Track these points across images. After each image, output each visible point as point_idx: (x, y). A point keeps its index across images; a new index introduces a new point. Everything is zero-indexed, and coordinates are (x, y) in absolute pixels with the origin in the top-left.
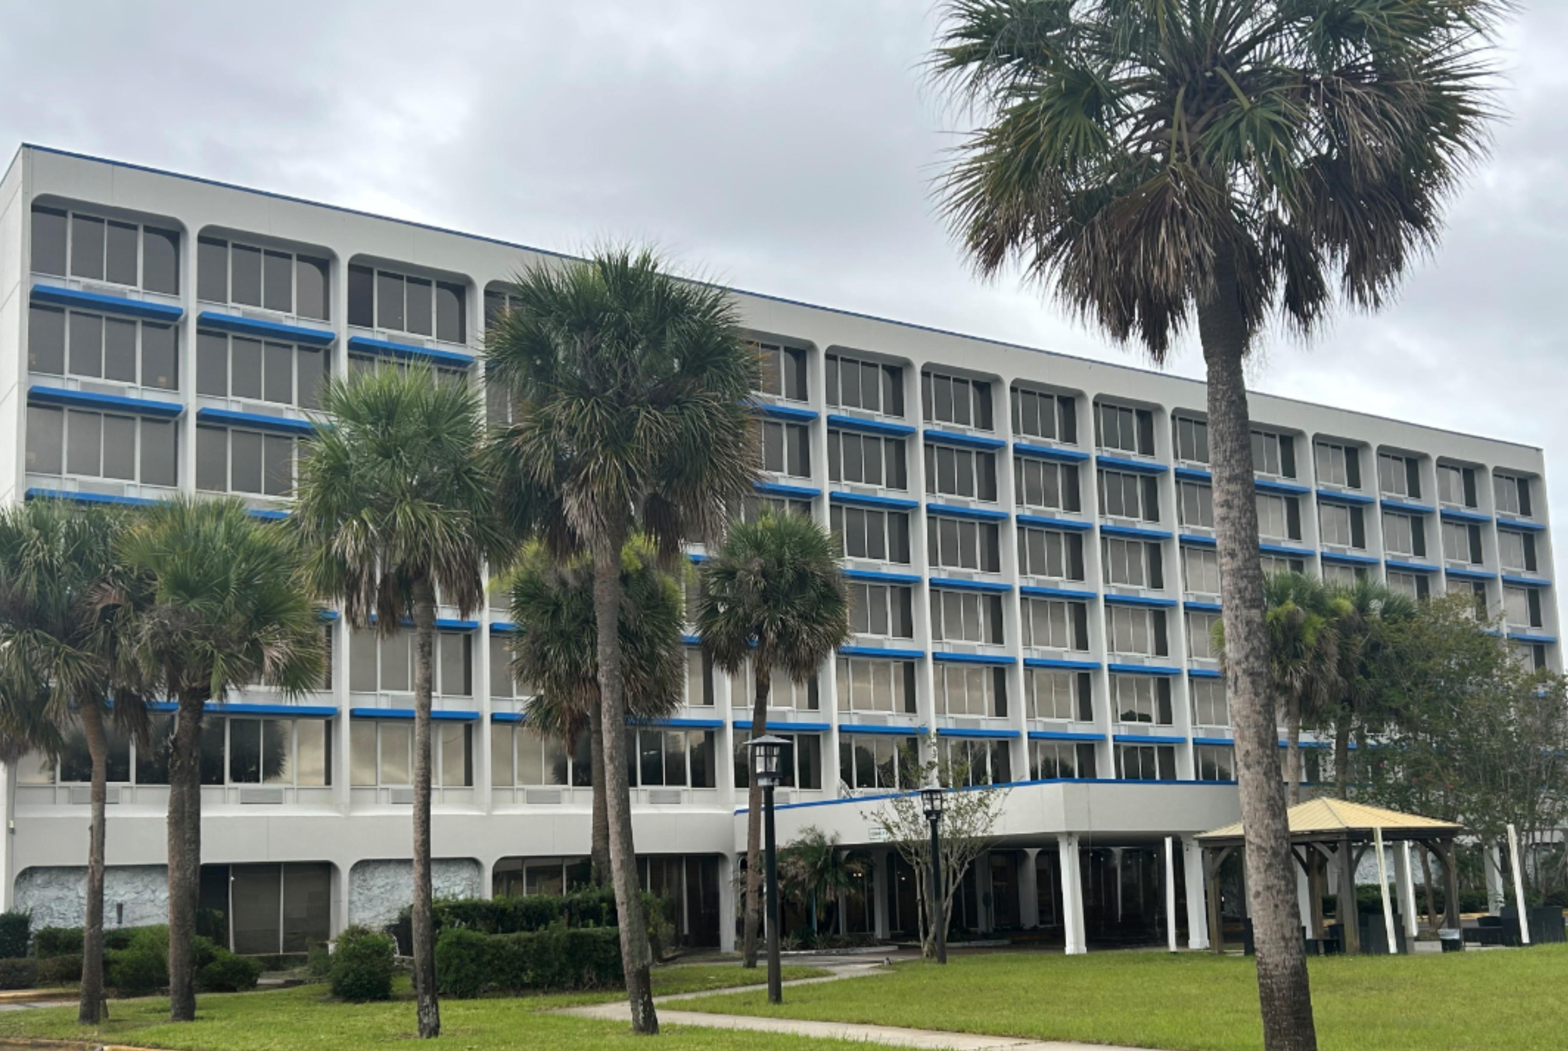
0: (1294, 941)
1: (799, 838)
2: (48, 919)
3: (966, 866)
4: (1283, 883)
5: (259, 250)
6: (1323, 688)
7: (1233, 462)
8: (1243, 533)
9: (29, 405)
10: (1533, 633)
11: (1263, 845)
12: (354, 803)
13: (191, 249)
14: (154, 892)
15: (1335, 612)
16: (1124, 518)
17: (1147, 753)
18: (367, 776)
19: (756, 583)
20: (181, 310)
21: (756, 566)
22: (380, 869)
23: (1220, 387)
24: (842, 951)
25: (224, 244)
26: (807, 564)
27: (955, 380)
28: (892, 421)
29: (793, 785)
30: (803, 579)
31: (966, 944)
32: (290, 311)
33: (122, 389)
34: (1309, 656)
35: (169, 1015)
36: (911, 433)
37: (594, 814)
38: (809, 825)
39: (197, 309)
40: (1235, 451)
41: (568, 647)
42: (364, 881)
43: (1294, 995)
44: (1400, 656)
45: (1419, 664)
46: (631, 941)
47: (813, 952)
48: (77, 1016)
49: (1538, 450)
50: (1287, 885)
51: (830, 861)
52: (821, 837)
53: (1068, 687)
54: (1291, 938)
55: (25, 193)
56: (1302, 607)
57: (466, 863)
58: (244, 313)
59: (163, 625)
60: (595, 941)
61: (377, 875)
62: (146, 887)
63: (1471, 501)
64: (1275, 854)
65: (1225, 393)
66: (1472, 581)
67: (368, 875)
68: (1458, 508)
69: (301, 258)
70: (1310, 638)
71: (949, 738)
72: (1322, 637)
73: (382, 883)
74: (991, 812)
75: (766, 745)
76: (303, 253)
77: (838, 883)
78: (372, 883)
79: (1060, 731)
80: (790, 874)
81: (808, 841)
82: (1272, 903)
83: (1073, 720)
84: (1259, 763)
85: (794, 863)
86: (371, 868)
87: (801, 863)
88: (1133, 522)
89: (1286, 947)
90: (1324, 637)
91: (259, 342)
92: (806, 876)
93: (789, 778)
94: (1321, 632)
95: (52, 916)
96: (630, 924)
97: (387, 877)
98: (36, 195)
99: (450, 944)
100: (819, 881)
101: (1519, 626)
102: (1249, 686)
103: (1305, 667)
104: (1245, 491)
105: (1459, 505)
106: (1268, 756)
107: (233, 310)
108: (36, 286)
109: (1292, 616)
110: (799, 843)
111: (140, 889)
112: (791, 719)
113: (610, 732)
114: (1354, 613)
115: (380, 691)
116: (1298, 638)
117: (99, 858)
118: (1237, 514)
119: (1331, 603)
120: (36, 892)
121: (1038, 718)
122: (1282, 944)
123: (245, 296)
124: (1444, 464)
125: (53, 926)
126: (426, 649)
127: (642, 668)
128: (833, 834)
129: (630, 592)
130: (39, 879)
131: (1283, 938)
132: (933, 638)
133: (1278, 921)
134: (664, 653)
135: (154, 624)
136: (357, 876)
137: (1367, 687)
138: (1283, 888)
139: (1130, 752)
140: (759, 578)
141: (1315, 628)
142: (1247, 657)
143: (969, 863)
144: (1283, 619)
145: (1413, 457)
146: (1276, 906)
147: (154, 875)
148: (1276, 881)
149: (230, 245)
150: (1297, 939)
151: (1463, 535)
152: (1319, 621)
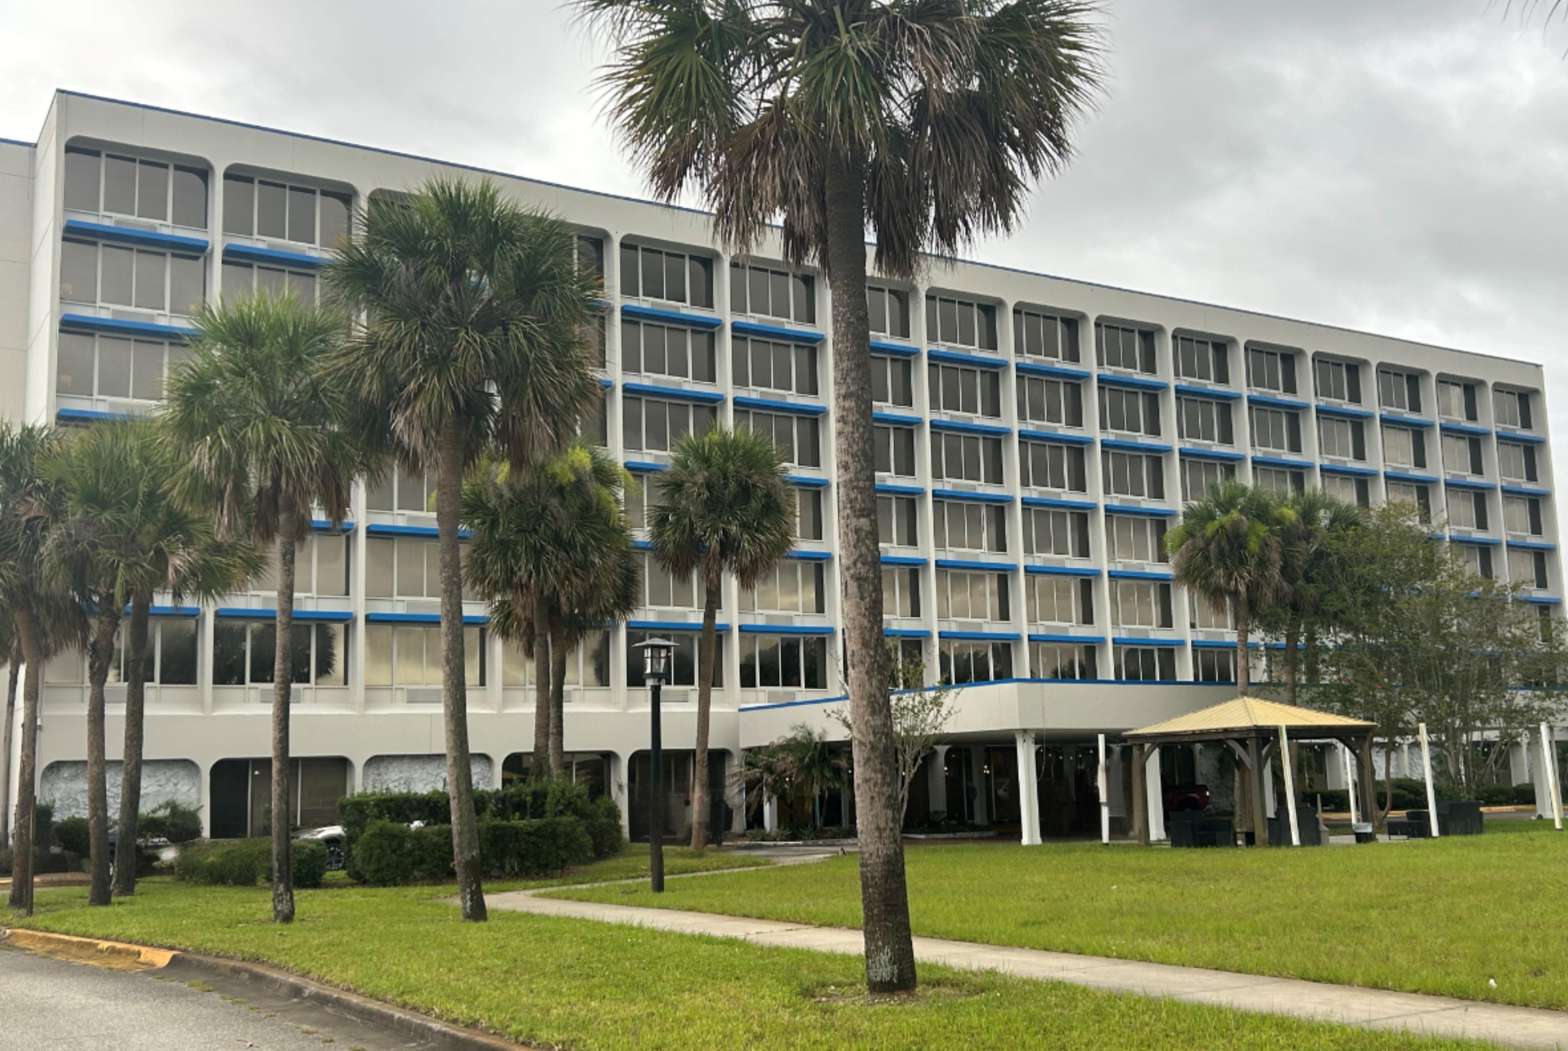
0: (888, 831)
1: (790, 735)
2: (74, 810)
3: (920, 761)
4: (879, 776)
5: (284, 186)
6: (1269, 595)
7: (849, 380)
8: (855, 447)
9: (61, 331)
10: (1534, 540)
11: (863, 740)
12: (368, 703)
13: (218, 184)
14: (175, 785)
15: (1279, 521)
16: (1126, 432)
17: (1148, 654)
18: (382, 677)
19: (699, 495)
20: (207, 242)
21: (700, 479)
22: (394, 764)
23: (841, 309)
24: (829, 841)
25: (250, 180)
26: (750, 477)
27: (960, 303)
28: (899, 342)
29: (799, 685)
30: (745, 491)
31: (952, 835)
32: (313, 242)
33: (151, 316)
34: (1253, 562)
35: (87, 900)
36: (915, 353)
37: (537, 713)
38: (799, 723)
39: (223, 241)
40: (851, 369)
41: (505, 554)
42: (379, 775)
43: (886, 882)
44: (1342, 562)
45: (1358, 570)
46: (460, 833)
47: (800, 843)
48: (8, 902)
49: (1537, 366)
50: (884, 778)
51: (817, 757)
52: (810, 734)
53: (1069, 592)
54: (885, 829)
55: (58, 135)
56: (1246, 516)
57: (478, 759)
58: (269, 245)
59: (70, 535)
60: (517, 833)
61: (391, 769)
62: (168, 780)
63: (1472, 415)
64: (873, 748)
65: (844, 314)
66: (1472, 491)
67: (382, 770)
68: (1459, 423)
69: (324, 193)
70: (1253, 545)
71: (952, 641)
72: (1265, 545)
73: (396, 778)
74: (944, 711)
75: (653, 647)
76: (326, 188)
77: (823, 776)
78: (386, 777)
79: (1061, 634)
80: (779, 770)
81: (799, 738)
82: (869, 795)
83: (1074, 623)
84: (862, 662)
85: (784, 759)
86: (386, 763)
87: (790, 759)
88: (1135, 437)
89: (880, 837)
90: (1267, 545)
91: (283, 271)
92: (795, 770)
93: (795, 679)
94: (1264, 539)
95: (78, 807)
96: (461, 817)
97: (401, 772)
98: (70, 135)
99: (372, 836)
100: (806, 776)
101: (1518, 533)
102: (855, 590)
103: (1249, 573)
104: (857, 406)
105: (1459, 418)
106: (871, 657)
107: (260, 243)
108: (69, 221)
109: (1236, 524)
110: (791, 740)
111: (162, 783)
112: (798, 623)
113: (447, 635)
114: (1298, 520)
115: (396, 597)
116: (1243, 546)
117: (31, 754)
118: (850, 429)
119: (1276, 513)
120: (63, 785)
121: (1039, 622)
122: (877, 834)
123: (271, 228)
124: (1444, 380)
125: (77, 816)
126: (288, 557)
127: (576, 574)
128: (821, 731)
129: (566, 503)
130: (66, 773)
131: (878, 829)
132: (936, 546)
133: (874, 812)
134: (597, 560)
135: (62, 534)
136: (371, 771)
137: (1311, 591)
138: (879, 781)
139: (1131, 654)
140: (702, 490)
141: (1258, 536)
142: (855, 563)
143: (923, 759)
144: (1228, 526)
145: (1415, 374)
146: (872, 798)
147: (176, 770)
148: (873, 775)
149: (256, 182)
150: (891, 830)
151: (1463, 447)
152: (1262, 529)
